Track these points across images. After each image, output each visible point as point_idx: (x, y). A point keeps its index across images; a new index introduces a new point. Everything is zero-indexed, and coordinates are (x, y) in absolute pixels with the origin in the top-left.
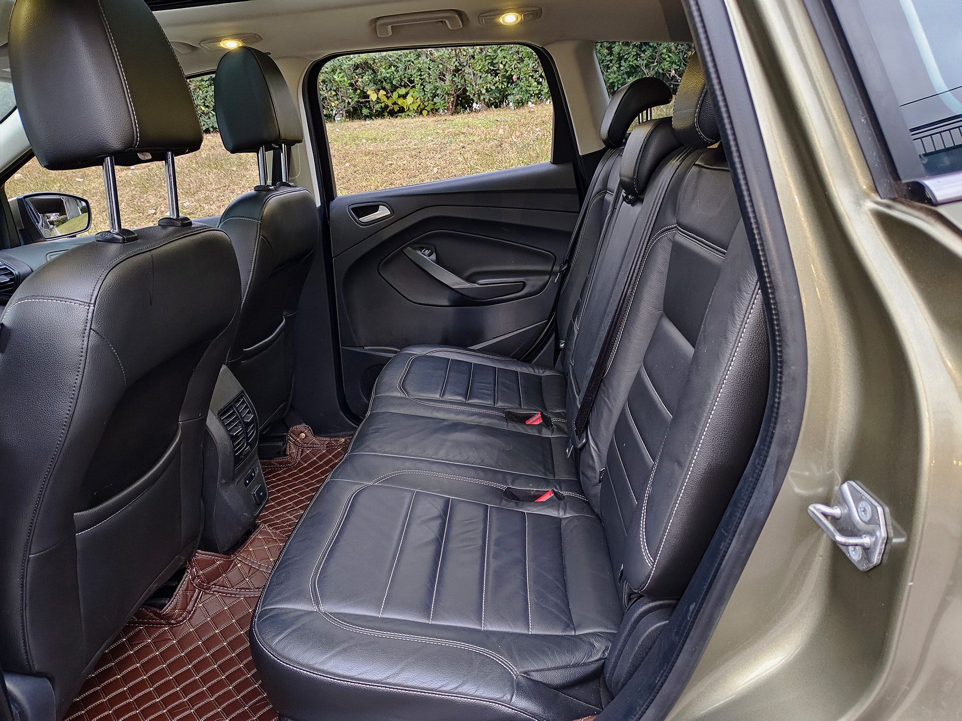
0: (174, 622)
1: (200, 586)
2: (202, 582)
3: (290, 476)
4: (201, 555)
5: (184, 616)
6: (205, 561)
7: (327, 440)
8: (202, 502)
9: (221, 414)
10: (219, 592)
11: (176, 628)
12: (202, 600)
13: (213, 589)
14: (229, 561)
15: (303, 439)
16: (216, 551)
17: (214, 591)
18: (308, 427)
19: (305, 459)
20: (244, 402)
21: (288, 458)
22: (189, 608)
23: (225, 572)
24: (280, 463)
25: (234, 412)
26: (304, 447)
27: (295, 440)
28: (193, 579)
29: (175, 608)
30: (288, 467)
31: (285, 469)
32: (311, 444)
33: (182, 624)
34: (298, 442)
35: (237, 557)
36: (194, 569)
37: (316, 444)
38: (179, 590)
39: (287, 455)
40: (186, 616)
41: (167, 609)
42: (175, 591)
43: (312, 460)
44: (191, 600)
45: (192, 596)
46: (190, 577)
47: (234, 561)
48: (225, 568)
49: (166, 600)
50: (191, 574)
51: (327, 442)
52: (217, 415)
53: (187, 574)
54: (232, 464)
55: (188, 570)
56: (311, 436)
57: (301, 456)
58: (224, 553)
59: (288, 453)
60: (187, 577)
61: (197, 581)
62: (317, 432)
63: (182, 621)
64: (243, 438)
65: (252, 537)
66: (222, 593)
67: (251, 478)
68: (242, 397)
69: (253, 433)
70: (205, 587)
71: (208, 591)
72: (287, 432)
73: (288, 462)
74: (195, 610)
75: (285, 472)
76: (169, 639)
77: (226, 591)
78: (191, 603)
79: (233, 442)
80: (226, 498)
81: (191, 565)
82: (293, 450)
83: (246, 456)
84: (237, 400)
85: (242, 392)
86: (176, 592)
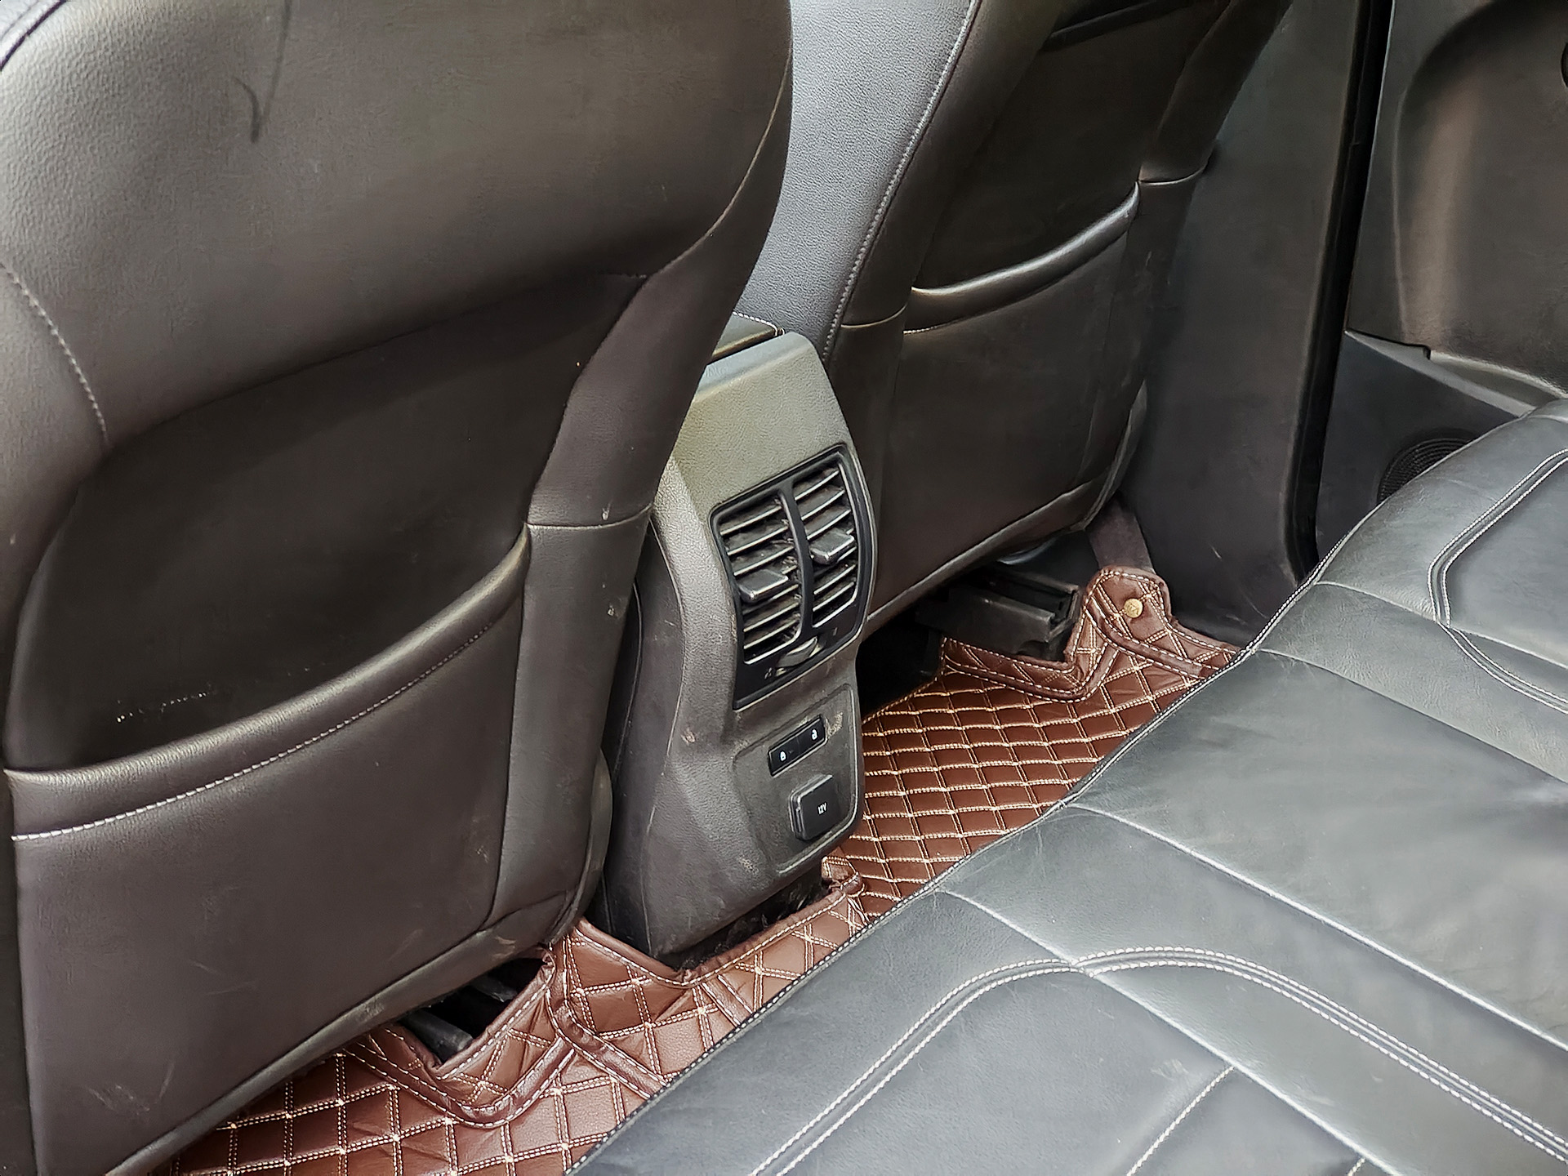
0: (471, 1114)
1: (570, 1032)
2: (578, 1021)
3: (1049, 732)
4: (591, 941)
5: (502, 1104)
6: (599, 962)
7: (1211, 648)
8: (604, 785)
9: (726, 514)
10: (619, 1072)
11: (471, 1132)
12: (566, 1079)
13: (608, 1057)
14: (675, 988)
15: (1134, 619)
16: (638, 943)
17: (608, 1065)
18: (1160, 585)
19: (1117, 689)
20: (836, 482)
21: (1064, 671)
22: (524, 1087)
23: (653, 1016)
24: (1037, 678)
25: (781, 514)
26: (1128, 649)
27: (1108, 615)
28: (557, 1004)
29: (479, 1074)
30: (1059, 699)
31: (1048, 701)
32: (1153, 644)
33: (490, 1130)
34: (1114, 624)
35: (704, 981)
36: (564, 974)
37: (1169, 651)
38: (505, 1022)
39: (1063, 659)
40: (507, 1108)
41: (455, 1070)
42: (490, 1022)
43: (1136, 702)
44: (533, 1063)
45: (539, 1056)
46: (548, 995)
47: (688, 994)
48: (655, 1007)
49: (460, 1037)
50: (552, 987)
51: (1207, 656)
52: (706, 514)
53: (540, 982)
54: (724, 690)
55: (547, 972)
56: (1159, 619)
57: (1111, 673)
58: (663, 959)
59: (1071, 649)
60: (537, 991)
61: (565, 1013)
62: (1183, 608)
63: (492, 1119)
64: (797, 609)
65: (782, 928)
66: (630, 1079)
67: (800, 746)
68: (833, 464)
69: (849, 593)
70: (585, 1040)
71: (589, 1057)
72: (1085, 582)
73: (1058, 684)
74: (538, 1100)
75: (1040, 714)
76: (443, 1159)
77: (641, 1079)
78: (533, 1077)
79: (742, 620)
80: (688, 792)
81: (557, 961)
82: (1087, 646)
83: (794, 669)
84: (810, 472)
85: (841, 447)
86: (494, 1026)
